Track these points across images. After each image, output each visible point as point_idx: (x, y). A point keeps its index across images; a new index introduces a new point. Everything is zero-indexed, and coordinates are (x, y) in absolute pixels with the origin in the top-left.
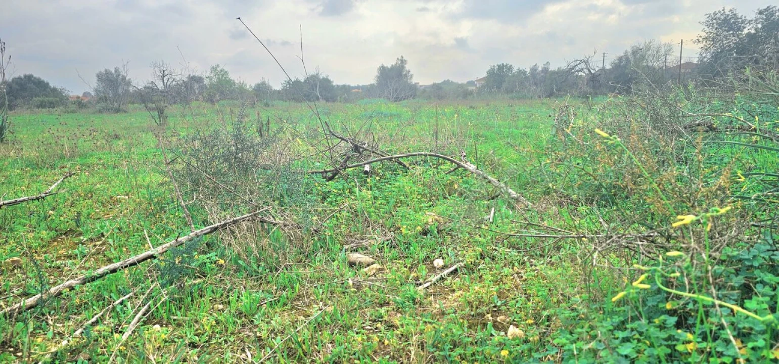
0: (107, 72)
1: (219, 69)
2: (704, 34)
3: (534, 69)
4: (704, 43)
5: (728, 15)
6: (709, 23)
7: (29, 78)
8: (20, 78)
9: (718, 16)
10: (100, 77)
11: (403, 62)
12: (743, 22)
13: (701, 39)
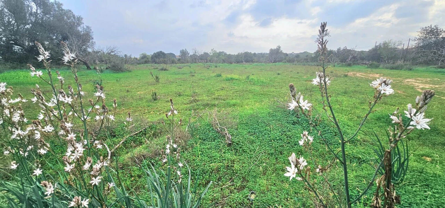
0: (183, 50)
1: (214, 50)
2: (418, 37)
3: (339, 49)
4: (418, 41)
5: (433, 28)
6: (422, 32)
7: (161, 52)
8: (158, 52)
9: (427, 29)
10: (181, 51)
11: (280, 47)
12: (441, 32)
13: (416, 39)
